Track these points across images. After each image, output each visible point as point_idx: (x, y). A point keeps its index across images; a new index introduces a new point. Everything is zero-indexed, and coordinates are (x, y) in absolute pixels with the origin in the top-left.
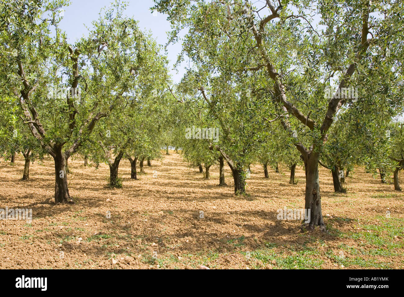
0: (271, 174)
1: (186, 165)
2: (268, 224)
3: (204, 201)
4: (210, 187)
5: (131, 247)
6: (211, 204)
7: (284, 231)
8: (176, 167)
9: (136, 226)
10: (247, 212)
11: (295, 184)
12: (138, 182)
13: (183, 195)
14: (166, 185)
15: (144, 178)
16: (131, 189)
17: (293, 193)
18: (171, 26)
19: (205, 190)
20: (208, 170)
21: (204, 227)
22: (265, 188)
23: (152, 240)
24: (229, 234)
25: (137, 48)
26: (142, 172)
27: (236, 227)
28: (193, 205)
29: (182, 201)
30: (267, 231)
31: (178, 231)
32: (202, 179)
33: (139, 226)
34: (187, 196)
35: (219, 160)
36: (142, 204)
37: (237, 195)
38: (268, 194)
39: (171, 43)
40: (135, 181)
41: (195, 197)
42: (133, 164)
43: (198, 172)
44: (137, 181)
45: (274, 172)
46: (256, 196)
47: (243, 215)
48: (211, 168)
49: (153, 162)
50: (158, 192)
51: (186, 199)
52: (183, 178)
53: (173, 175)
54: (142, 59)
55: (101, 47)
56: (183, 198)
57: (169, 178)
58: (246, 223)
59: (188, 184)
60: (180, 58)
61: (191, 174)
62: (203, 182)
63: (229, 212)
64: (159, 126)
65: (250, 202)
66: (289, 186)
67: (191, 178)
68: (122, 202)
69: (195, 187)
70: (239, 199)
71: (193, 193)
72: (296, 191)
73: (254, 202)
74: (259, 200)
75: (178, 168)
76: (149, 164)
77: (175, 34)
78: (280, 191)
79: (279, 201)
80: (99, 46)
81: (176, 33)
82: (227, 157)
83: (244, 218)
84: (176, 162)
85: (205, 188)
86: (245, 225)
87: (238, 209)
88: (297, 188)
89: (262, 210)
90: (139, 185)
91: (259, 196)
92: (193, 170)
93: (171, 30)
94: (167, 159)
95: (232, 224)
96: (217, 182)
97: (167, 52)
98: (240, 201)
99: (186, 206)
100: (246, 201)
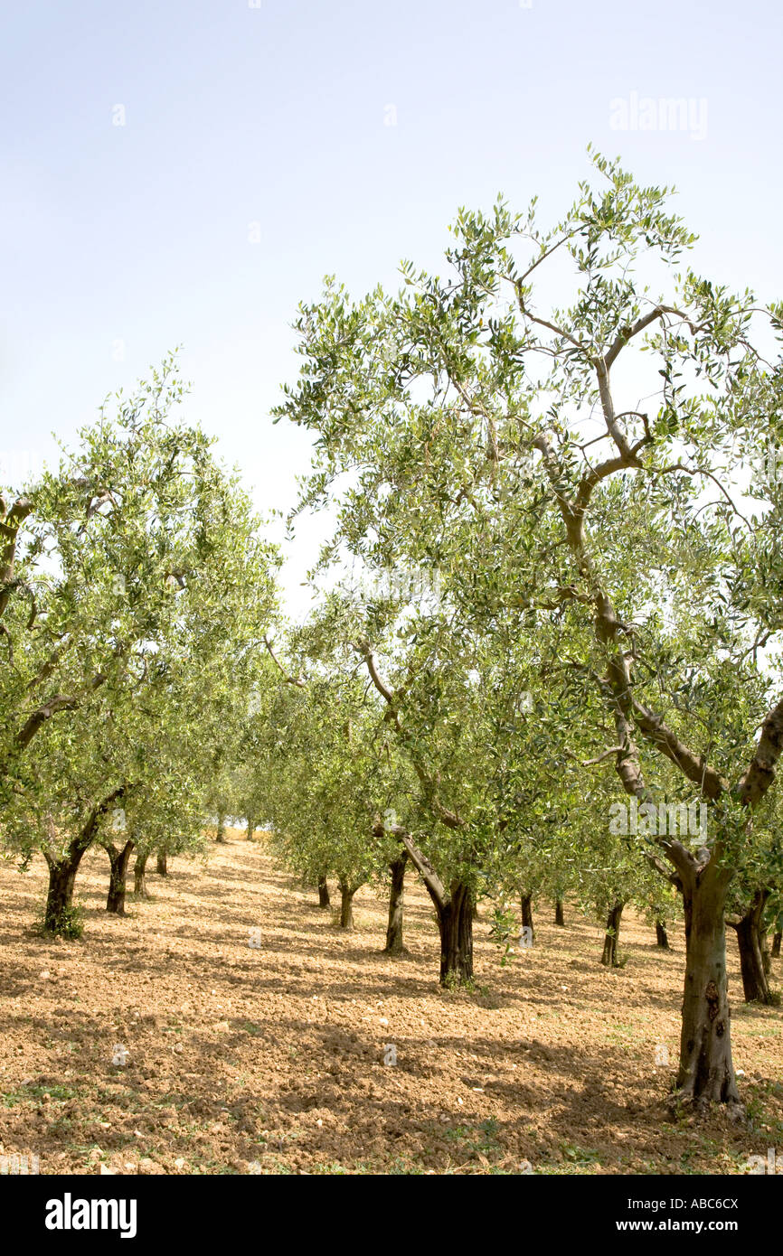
0: (542, 928)
1: (277, 880)
2: (561, 1085)
3: (350, 1000)
4: (356, 955)
5: (146, 1129)
6: (370, 1009)
7: (614, 1114)
8: (245, 885)
9: (150, 1065)
10: (488, 1044)
11: (617, 966)
12: (130, 923)
13: (277, 976)
14: (218, 939)
15: (146, 913)
16: (111, 945)
17: (616, 994)
18: (312, 462)
19: (344, 965)
20: (350, 900)
21: (366, 1082)
22: (527, 971)
23: (208, 1114)
24: (445, 1110)
25: (199, 514)
26: (140, 894)
27: (465, 1088)
28: (316, 1009)
29: (277, 993)
30: (563, 1107)
31: (285, 1089)
32: (329, 927)
33: (159, 1064)
34: (289, 978)
35: (390, 871)
36: (155, 995)
37: (448, 988)
38: (541, 989)
39: (308, 508)
40: (118, 921)
41: (316, 985)
42: (119, 863)
43: (313, 906)
44: (123, 921)
45: (549, 923)
46: (503, 995)
47: (477, 1051)
48: (357, 895)
49: (174, 864)
50: (198, 959)
51: (291, 990)
52: (270, 921)
53: (236, 910)
54: (211, 548)
55: (94, 502)
56: (280, 986)
57: (225, 918)
58: (492, 1078)
59: (287, 940)
60: (327, 554)
61: (293, 909)
62: (332, 938)
63: (434, 1039)
64: (217, 750)
65: (493, 1013)
66: (601, 971)
67: (293, 923)
68: (91, 983)
69: (312, 952)
70: (452, 1000)
71: (308, 970)
72: (625, 988)
73: (503, 1015)
74: (517, 1007)
75: (253, 887)
76: (162, 869)
77: (321, 484)
78: (575, 985)
79: (580, 1016)
80: (90, 500)
81: (323, 482)
82: (424, 864)
83: (482, 1061)
84: (246, 868)
85: (341, 956)
86: (489, 1085)
87: (458, 1032)
88: (625, 980)
89: (534, 1042)
90: (135, 935)
91: (516, 997)
92: (299, 896)
93: (311, 473)
94: (220, 858)
95: (452, 1079)
96: (380, 942)
97: (292, 534)
98: (460, 1008)
99: (294, 1010)
100: (477, 1009)
